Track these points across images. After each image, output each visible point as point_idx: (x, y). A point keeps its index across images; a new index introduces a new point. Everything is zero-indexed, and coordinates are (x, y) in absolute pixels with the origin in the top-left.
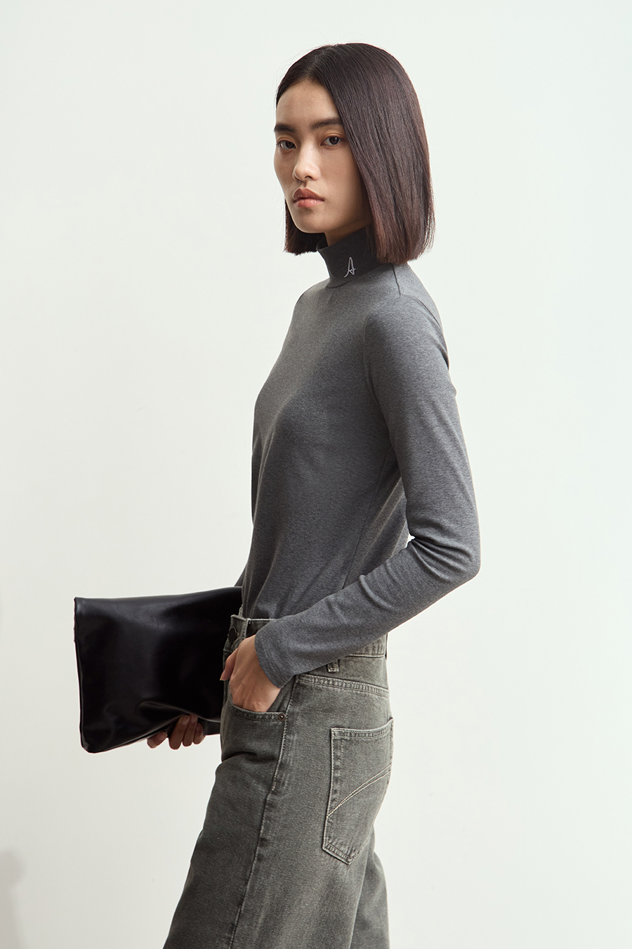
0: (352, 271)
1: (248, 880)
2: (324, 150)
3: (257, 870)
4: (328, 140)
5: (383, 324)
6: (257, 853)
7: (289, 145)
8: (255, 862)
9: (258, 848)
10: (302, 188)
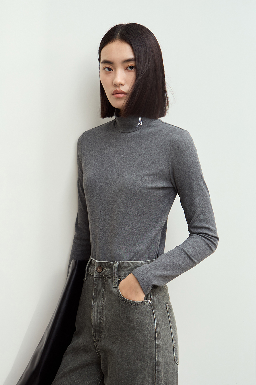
0: (141, 123)
1: (155, 383)
2: (127, 72)
3: (158, 377)
4: (129, 68)
5: (182, 144)
6: (156, 369)
7: (109, 69)
8: (156, 374)
9: (156, 367)
10: (118, 89)
